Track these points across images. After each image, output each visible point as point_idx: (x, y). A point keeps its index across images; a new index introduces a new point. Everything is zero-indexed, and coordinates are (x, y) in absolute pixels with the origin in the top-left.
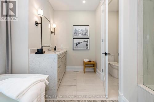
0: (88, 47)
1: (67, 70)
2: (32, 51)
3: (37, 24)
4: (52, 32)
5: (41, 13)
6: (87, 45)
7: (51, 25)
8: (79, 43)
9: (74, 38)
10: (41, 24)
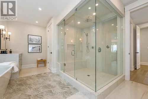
0: (41, 50)
1: (22, 68)
4: (7, 38)
6: (40, 49)
8: (33, 48)
9: (29, 44)
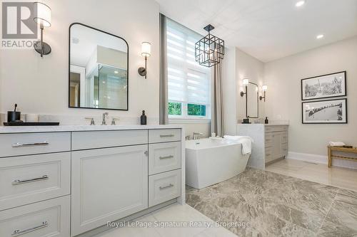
0: (343, 117)
2: (239, 122)
3: (242, 94)
4: (261, 98)
5: (246, 82)
6: (339, 113)
7: (260, 88)
8: (316, 111)
9: (304, 101)
10: (246, 93)
